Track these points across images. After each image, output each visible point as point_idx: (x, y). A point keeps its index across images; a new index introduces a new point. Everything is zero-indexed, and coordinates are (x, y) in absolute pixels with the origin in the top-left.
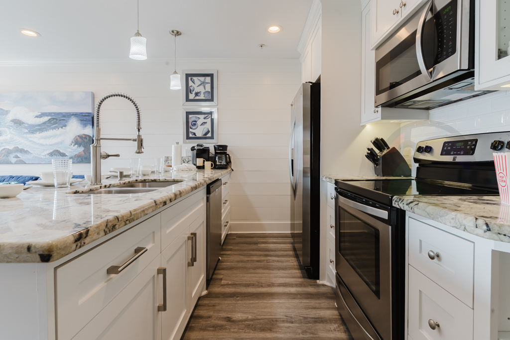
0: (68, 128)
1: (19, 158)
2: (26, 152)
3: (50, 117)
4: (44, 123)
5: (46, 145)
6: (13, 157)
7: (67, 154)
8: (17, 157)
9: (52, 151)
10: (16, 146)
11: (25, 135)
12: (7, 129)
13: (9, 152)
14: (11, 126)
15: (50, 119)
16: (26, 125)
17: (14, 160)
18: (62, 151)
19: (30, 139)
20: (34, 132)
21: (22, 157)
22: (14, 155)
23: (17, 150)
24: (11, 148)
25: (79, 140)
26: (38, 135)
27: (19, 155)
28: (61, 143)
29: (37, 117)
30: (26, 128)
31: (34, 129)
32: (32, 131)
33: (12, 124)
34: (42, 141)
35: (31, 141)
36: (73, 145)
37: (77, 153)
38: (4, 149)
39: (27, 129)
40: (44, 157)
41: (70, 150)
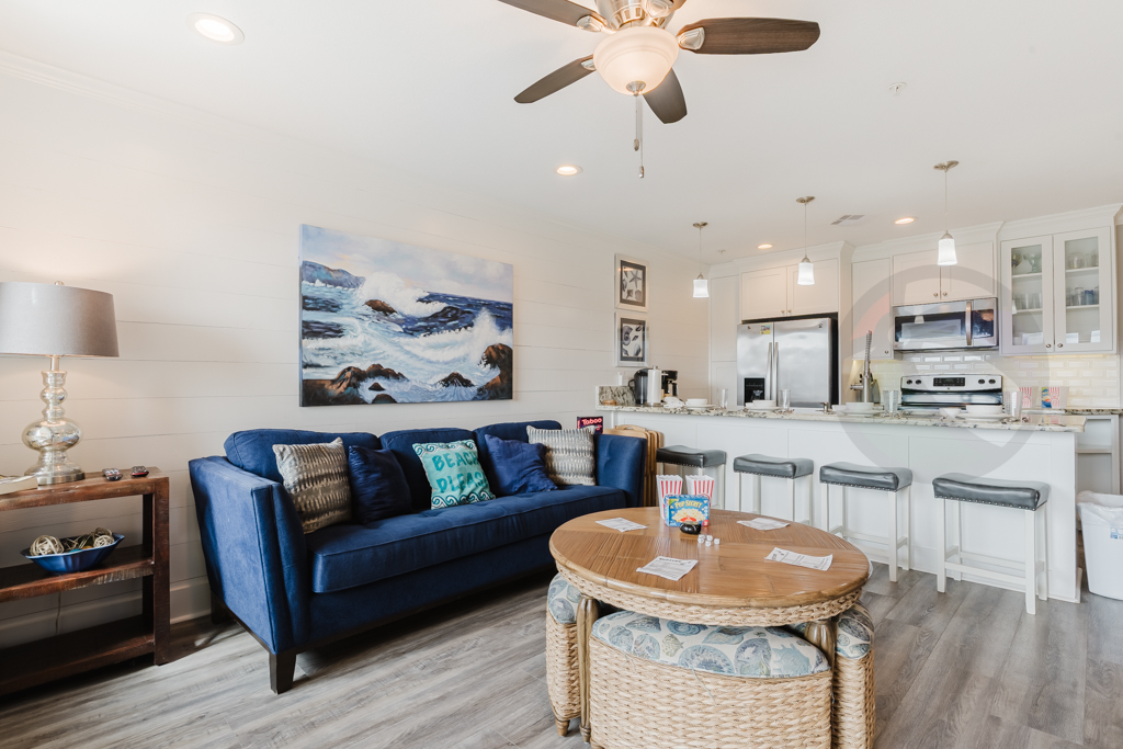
0: (476, 329)
1: (383, 390)
2: (398, 377)
3: (445, 305)
4: (435, 316)
5: (438, 362)
6: (370, 389)
7: (473, 382)
8: (376, 387)
9: (447, 375)
10: (376, 363)
11: (396, 339)
12: (356, 321)
13: (360, 376)
14: (366, 316)
15: (445, 308)
16: (400, 317)
17: (369, 395)
18: (465, 376)
19: (407, 348)
20: (415, 333)
21: (389, 387)
22: (370, 382)
23: (378, 371)
24: (364, 366)
25: (494, 354)
26: (422, 339)
27: (382, 382)
28: (464, 359)
29: (421, 300)
30: (398, 322)
31: (413, 327)
32: (411, 330)
33: (369, 311)
34: (430, 354)
35: (408, 353)
36: (484, 363)
37: (489, 380)
38: (349, 369)
39: (401, 325)
40: (434, 389)
41: (479, 374)
